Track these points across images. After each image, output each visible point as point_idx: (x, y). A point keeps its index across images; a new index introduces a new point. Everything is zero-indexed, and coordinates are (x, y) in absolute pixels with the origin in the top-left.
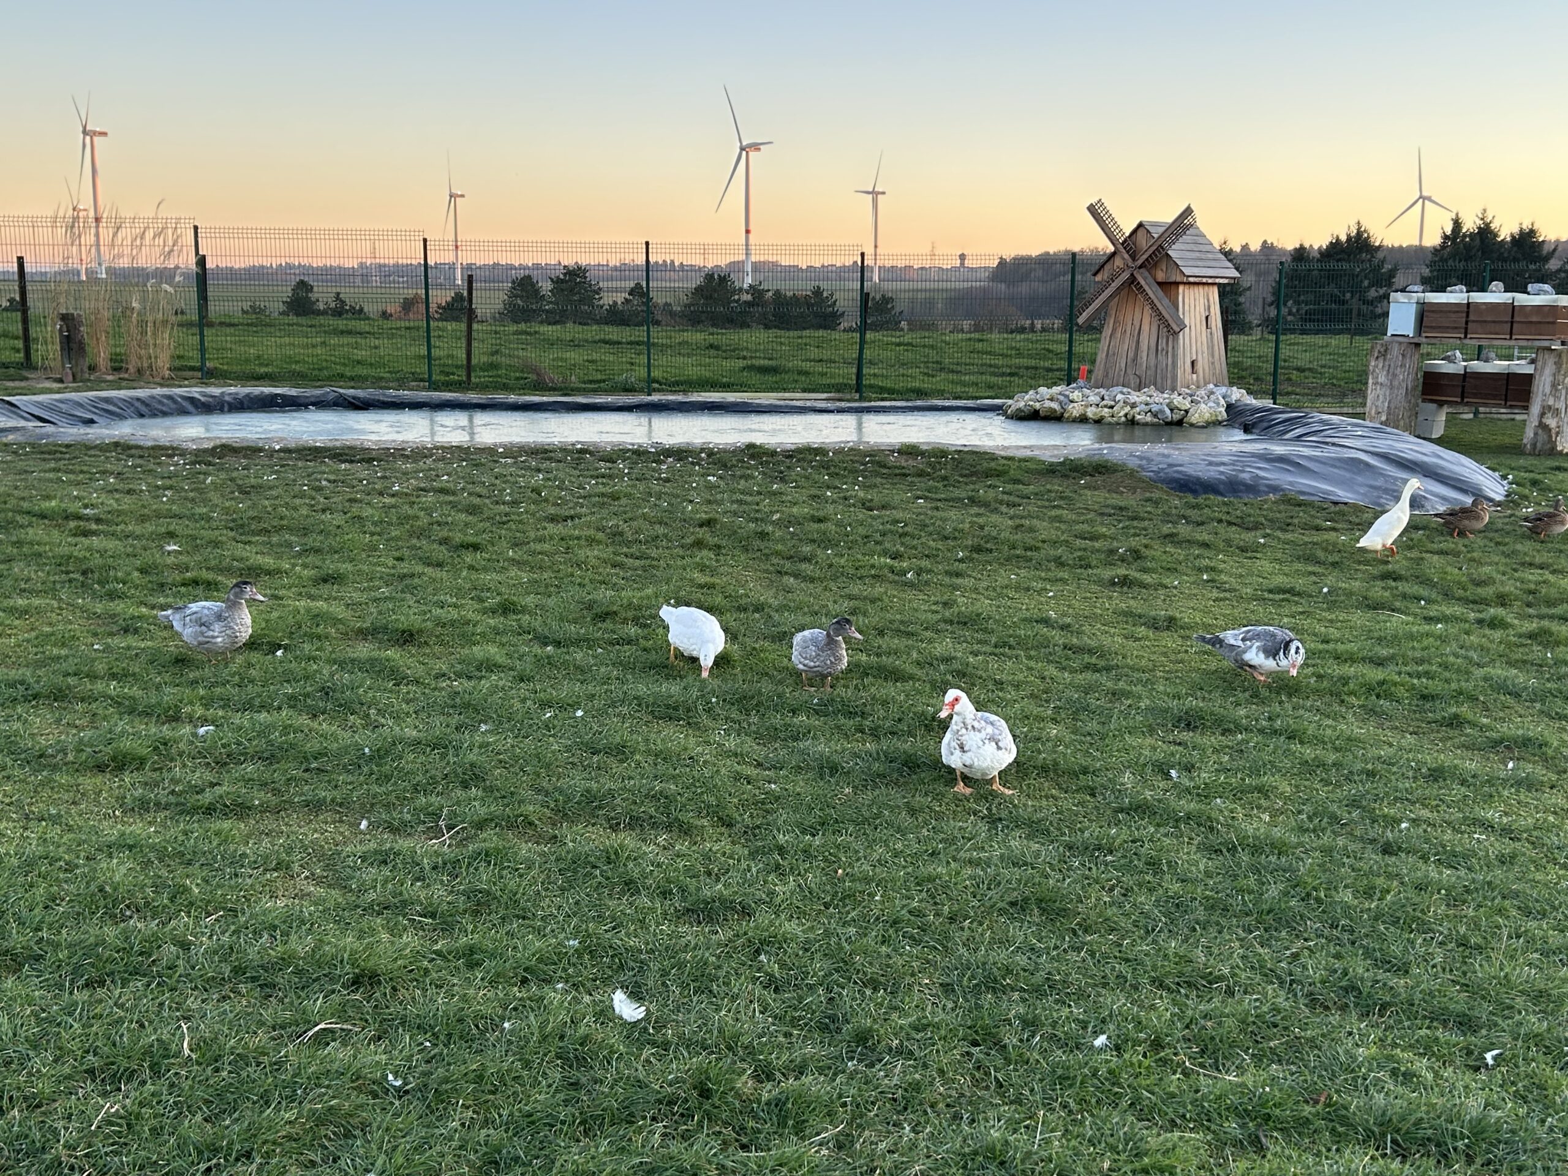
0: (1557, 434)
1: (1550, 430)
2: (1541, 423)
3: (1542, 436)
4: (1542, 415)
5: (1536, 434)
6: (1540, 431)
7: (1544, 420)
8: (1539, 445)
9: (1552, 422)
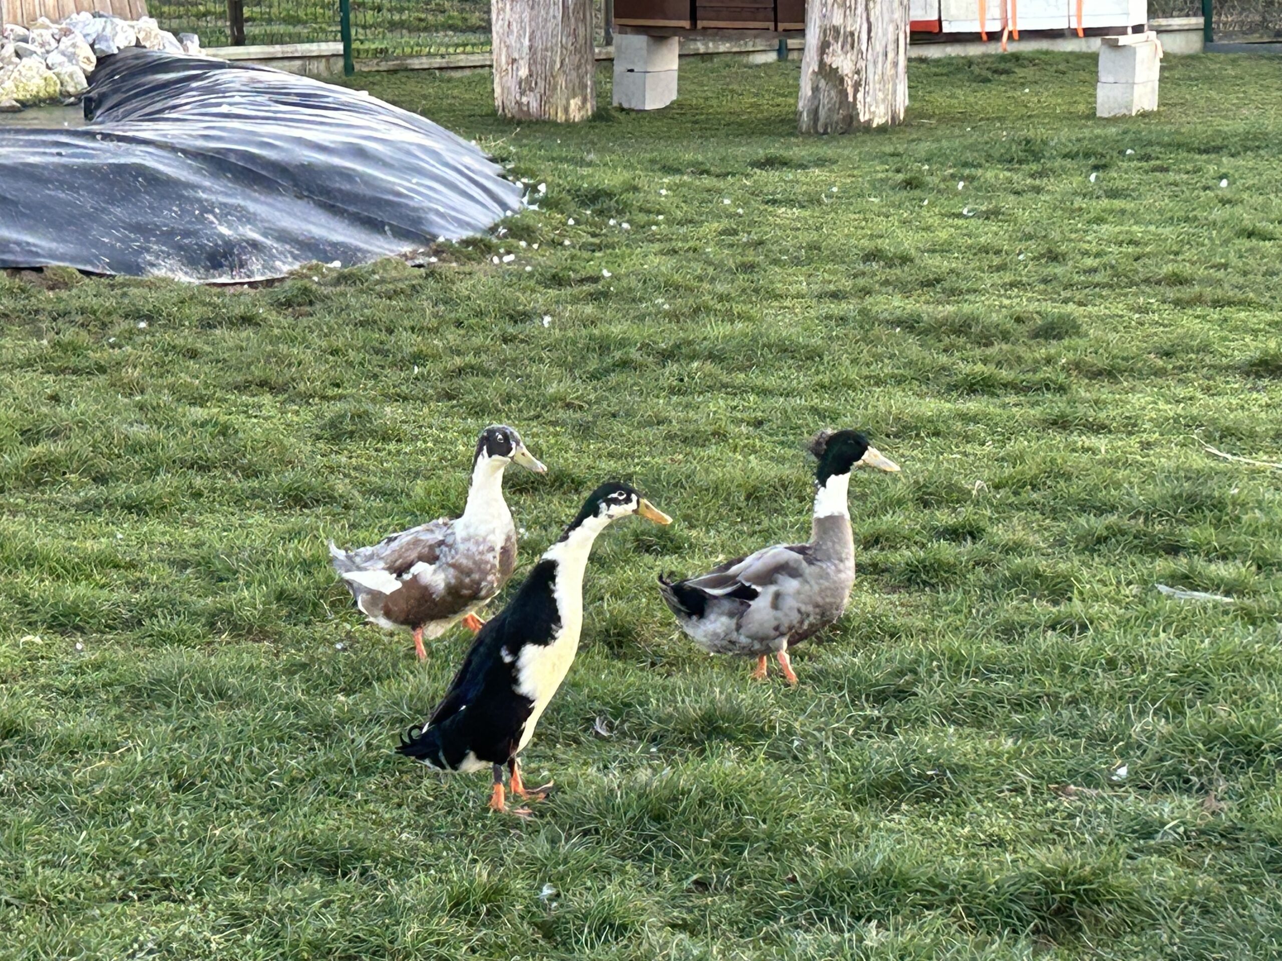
0: (857, 86)
1: (842, 80)
2: (822, 63)
3: (828, 96)
4: (824, 47)
5: (816, 89)
6: (822, 83)
7: (828, 60)
8: (822, 113)
9: (843, 62)
